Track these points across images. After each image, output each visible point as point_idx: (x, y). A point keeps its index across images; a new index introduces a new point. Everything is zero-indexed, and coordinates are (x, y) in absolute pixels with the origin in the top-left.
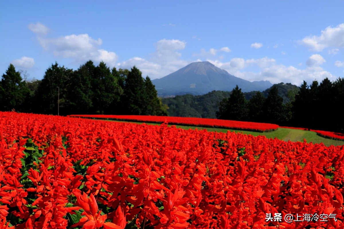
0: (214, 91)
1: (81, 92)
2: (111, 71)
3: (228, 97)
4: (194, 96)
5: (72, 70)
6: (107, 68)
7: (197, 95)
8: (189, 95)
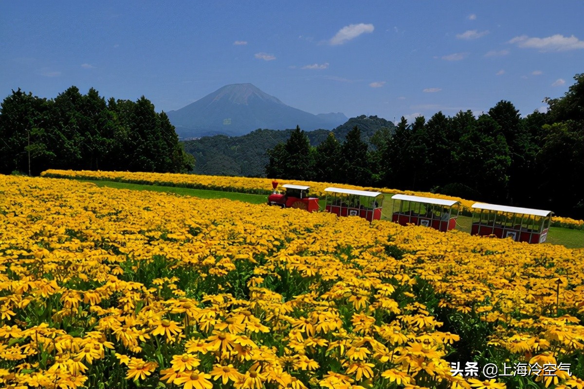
0: (260, 130)
1: (62, 135)
2: (107, 104)
3: (283, 143)
4: (229, 138)
5: (45, 99)
6: (101, 98)
7: (234, 136)
8: (221, 136)
